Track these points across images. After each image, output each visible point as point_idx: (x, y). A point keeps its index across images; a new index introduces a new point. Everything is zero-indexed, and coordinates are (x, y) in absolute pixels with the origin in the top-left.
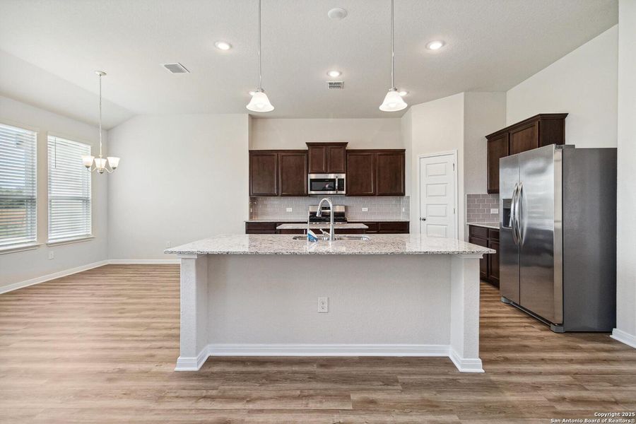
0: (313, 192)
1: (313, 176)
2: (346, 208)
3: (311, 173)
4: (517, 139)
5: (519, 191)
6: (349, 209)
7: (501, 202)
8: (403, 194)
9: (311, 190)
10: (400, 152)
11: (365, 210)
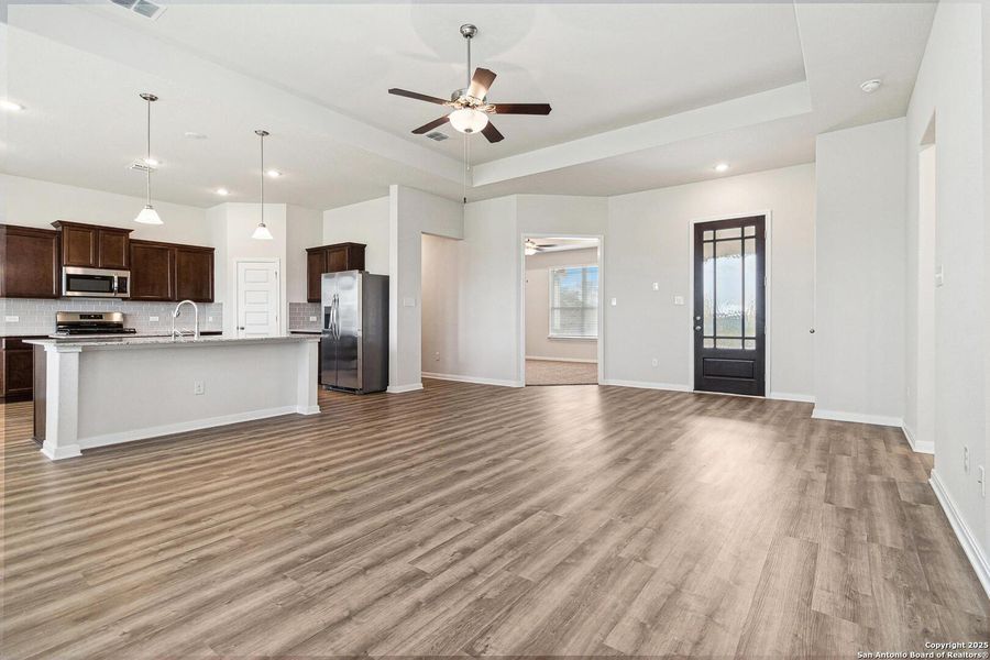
0: (69, 293)
1: (72, 270)
2: (124, 316)
3: (66, 266)
4: (333, 258)
5: (336, 301)
6: (128, 318)
7: (323, 309)
8: (212, 301)
9: (68, 289)
10: (208, 251)
11: (154, 319)
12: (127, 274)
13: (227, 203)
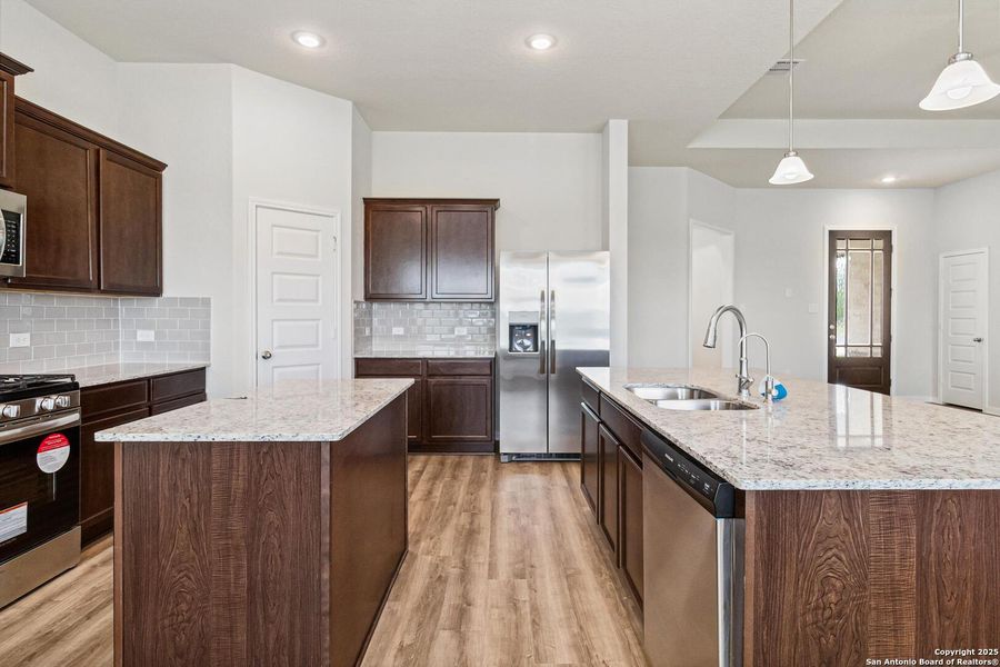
8: (159, 292)
10: (154, 168)
11: (20, 340)
13: (233, 66)
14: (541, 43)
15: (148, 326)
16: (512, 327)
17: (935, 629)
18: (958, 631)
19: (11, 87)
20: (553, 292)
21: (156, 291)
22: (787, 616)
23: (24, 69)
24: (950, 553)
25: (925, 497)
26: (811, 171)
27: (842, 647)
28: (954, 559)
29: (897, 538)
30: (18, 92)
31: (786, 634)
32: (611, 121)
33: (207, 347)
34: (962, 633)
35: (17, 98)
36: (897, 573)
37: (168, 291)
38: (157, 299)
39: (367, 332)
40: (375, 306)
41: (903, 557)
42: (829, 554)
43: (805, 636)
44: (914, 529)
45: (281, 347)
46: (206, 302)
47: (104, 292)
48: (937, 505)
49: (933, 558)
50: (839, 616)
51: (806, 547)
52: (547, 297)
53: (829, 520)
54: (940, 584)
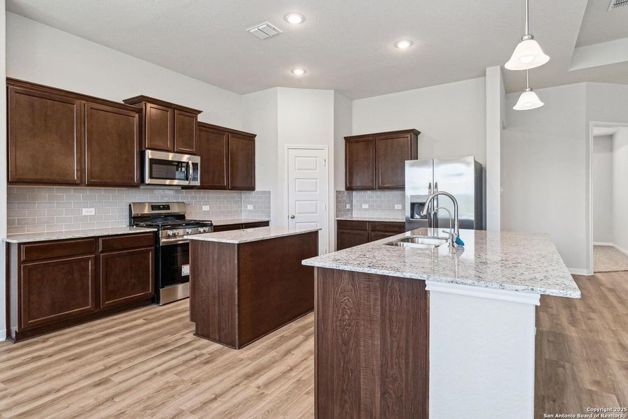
0: (151, 181)
3: (148, 148)
6: (187, 207)
8: (251, 188)
9: (151, 177)
10: (251, 138)
11: (206, 208)
12: (197, 159)
13: (278, 88)
14: (404, 45)
15: (250, 203)
16: (413, 205)
17: (389, 340)
18: (399, 344)
19: (196, 119)
20: (436, 183)
21: (253, 189)
22: (330, 321)
23: (200, 112)
24: (395, 307)
25: (384, 278)
26: (542, 100)
27: (350, 339)
28: (397, 309)
29: (372, 296)
30: (199, 120)
31: (330, 328)
32: (487, 69)
33: (269, 212)
34: (401, 345)
35: (199, 122)
36: (372, 312)
37: (257, 189)
38: (254, 192)
39: (348, 206)
40: (355, 193)
41: (375, 305)
42: (345, 298)
43: (337, 331)
44: (379, 294)
45: (299, 213)
46: (269, 192)
47: (231, 190)
48: (389, 284)
49: (387, 308)
50: (349, 325)
51: (337, 294)
52: (433, 186)
53: (345, 283)
54: (391, 321)
